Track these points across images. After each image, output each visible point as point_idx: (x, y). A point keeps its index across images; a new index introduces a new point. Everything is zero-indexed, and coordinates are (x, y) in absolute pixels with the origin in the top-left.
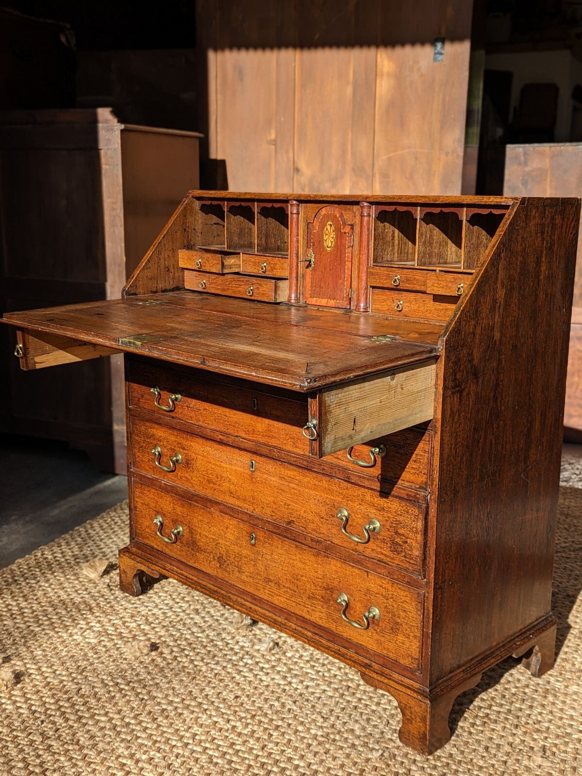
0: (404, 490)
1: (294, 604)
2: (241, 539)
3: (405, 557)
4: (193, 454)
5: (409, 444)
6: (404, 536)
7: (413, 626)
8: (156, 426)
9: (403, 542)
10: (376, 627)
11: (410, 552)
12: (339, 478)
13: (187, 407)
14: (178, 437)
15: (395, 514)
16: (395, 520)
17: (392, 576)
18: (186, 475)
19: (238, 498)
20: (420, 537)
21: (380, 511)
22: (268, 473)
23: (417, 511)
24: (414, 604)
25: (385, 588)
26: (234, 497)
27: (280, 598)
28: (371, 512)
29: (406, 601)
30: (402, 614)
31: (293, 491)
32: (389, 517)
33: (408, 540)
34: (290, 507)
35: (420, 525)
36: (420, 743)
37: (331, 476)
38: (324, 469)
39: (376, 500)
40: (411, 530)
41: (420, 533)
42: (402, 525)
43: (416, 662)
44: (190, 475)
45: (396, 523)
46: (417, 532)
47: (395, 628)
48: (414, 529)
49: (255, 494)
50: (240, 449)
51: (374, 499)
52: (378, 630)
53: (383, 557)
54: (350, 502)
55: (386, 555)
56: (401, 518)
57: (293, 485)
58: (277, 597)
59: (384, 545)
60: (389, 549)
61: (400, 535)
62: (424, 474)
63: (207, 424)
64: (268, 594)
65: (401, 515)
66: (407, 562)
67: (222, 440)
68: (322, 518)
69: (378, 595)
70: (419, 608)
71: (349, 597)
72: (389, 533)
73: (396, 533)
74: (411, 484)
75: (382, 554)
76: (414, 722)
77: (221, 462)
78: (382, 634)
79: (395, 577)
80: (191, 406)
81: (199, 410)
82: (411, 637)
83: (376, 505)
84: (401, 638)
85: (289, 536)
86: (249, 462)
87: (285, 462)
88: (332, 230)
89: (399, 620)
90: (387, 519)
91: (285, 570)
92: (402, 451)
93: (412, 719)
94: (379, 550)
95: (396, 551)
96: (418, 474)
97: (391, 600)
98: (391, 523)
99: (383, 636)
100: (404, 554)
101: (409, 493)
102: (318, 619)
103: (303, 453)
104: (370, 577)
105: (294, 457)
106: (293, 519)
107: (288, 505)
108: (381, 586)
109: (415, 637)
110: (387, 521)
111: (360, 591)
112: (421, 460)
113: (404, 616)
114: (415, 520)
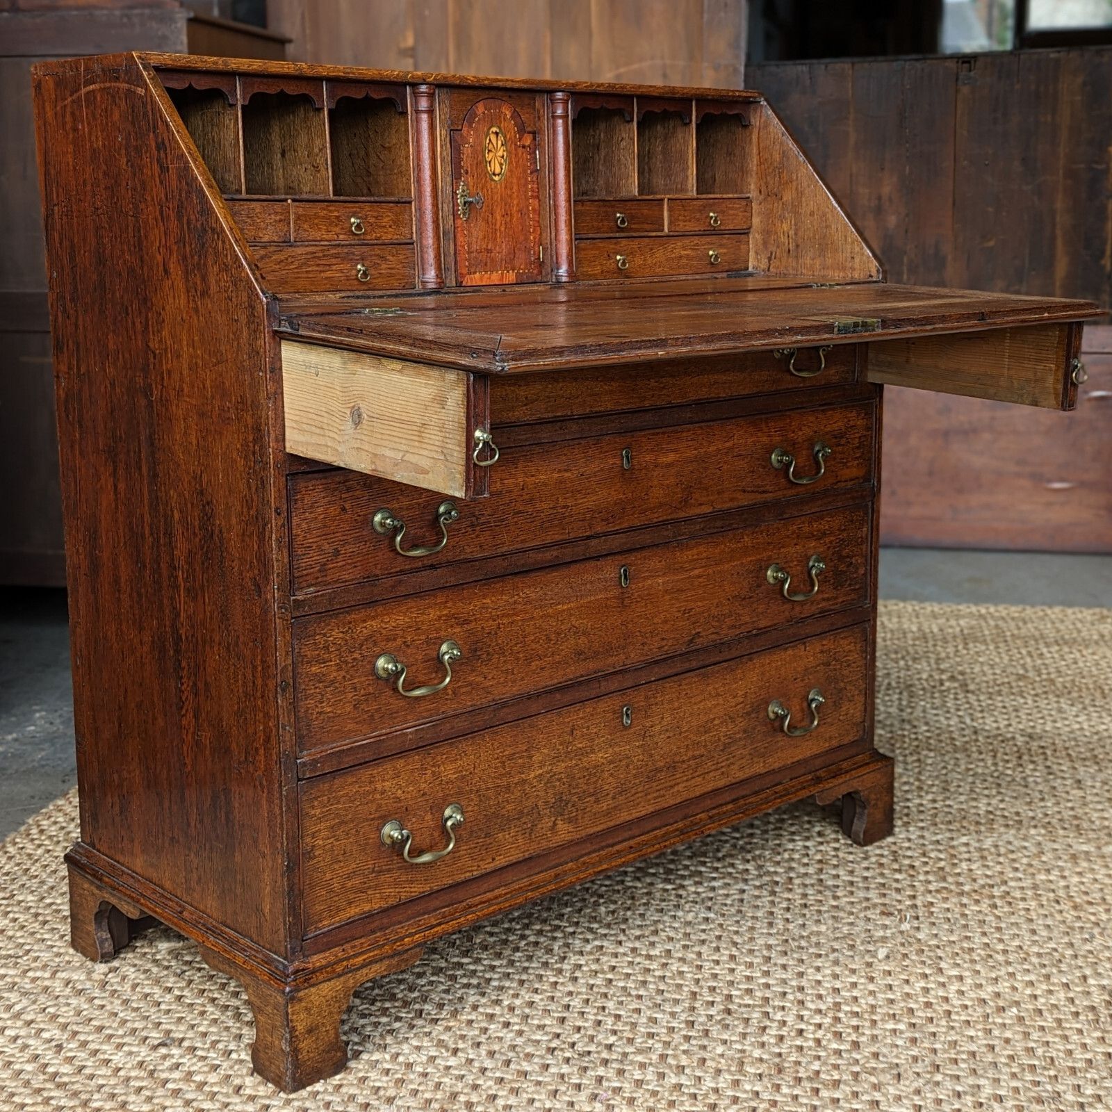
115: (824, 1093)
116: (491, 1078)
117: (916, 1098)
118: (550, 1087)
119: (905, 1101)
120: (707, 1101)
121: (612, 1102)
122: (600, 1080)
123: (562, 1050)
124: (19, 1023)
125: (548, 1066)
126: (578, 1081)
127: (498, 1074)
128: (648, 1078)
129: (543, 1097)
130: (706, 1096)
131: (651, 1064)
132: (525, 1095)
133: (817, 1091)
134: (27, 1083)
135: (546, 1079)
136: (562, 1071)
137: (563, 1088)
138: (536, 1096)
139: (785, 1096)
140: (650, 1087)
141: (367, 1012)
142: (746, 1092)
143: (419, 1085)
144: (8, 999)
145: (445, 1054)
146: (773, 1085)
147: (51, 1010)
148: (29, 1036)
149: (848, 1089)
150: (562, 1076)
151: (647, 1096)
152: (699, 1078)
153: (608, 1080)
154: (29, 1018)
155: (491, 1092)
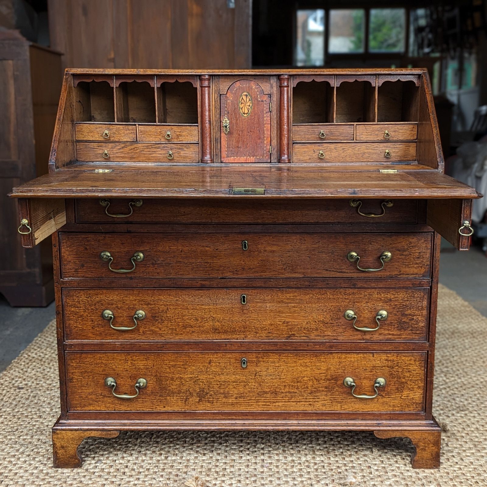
0: (410, 281)
1: (294, 403)
2: (228, 367)
3: (411, 330)
4: (163, 306)
5: (412, 246)
6: (410, 315)
7: (418, 380)
8: (105, 291)
9: (410, 320)
10: (382, 393)
11: (416, 326)
12: (344, 288)
13: (153, 264)
14: (141, 295)
15: (402, 301)
16: (401, 305)
17: (398, 349)
18: (153, 328)
19: (226, 332)
20: (425, 312)
21: (387, 302)
22: (264, 301)
23: (422, 294)
24: (417, 363)
25: (390, 360)
26: (219, 333)
27: (277, 404)
28: (378, 306)
29: (410, 364)
30: (408, 374)
31: (292, 310)
32: (396, 305)
33: (415, 318)
34: (290, 323)
35: (425, 303)
36: (433, 462)
37: (336, 288)
38: (328, 284)
39: (382, 295)
40: (418, 309)
41: (425, 309)
42: (408, 307)
43: (420, 406)
44: (158, 327)
45: (403, 307)
46: (422, 309)
47: (401, 387)
48: (420, 308)
49: (247, 323)
50: (227, 288)
51: (381, 295)
52: (384, 395)
53: (390, 336)
54: (356, 303)
55: (393, 335)
56: (408, 303)
57: (293, 305)
58: (274, 404)
59: (391, 327)
60: (396, 329)
61: (407, 315)
62: (427, 265)
63: (181, 275)
64: (263, 405)
65: (407, 300)
66: (414, 333)
67: (204, 285)
68: (326, 323)
69: (384, 368)
70: (423, 365)
71: (354, 378)
72: (396, 317)
73: (403, 315)
74: (415, 276)
75: (390, 334)
76: (427, 449)
77: (203, 305)
78: (388, 396)
79: (401, 349)
80: (159, 262)
81: (170, 264)
82: (416, 389)
83: (383, 299)
84: (405, 393)
85: (289, 348)
86: (238, 297)
87: (283, 288)
88: (248, 99)
89: (404, 380)
90: (394, 307)
91: (283, 379)
92: (407, 253)
93: (426, 447)
94: (387, 332)
95: (403, 329)
96: (421, 267)
97: (397, 367)
98: (399, 308)
99: (389, 397)
100: (411, 328)
101: (415, 283)
102: (321, 407)
103: (303, 276)
104: (375, 356)
105: (293, 281)
106: (293, 333)
107: (288, 322)
108: (386, 360)
109: (419, 387)
110: (394, 308)
111: (367, 370)
112: (424, 256)
113: (409, 375)
114: (421, 300)
115: (347, 459)
116: (221, 463)
117: (380, 458)
118: (245, 464)
119: (376, 459)
120: (305, 465)
121: (270, 467)
122: (263, 460)
123: (245, 451)
124: (24, 456)
125: (242, 457)
126: (255, 461)
127: (224, 461)
128: (281, 458)
129: (244, 467)
130: (304, 463)
131: (280, 454)
132: (236, 467)
133: (344, 458)
134: (38, 477)
135: (242, 462)
136: (248, 458)
137: (250, 464)
138: (241, 468)
139: (333, 461)
140: (282, 461)
141: (164, 443)
142: (318, 461)
143: (195, 466)
144: (16, 447)
145: (200, 456)
146: (328, 458)
147: (36, 450)
148: (30, 460)
149: (355, 457)
150: (248, 460)
151: (283, 464)
152: (300, 457)
153: (266, 460)
154: (27, 454)
155: (223, 467)
